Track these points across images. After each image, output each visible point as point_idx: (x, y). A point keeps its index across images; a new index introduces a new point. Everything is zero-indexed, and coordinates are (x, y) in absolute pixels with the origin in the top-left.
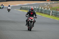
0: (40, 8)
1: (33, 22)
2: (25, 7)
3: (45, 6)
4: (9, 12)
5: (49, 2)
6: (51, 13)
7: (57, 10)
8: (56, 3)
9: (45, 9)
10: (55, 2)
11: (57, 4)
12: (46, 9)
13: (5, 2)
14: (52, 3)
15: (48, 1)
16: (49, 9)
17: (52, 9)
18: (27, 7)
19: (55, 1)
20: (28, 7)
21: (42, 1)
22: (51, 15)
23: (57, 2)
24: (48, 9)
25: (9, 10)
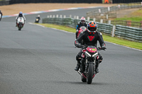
0: (89, 18)
1: (97, 60)
2: (54, 17)
3: (100, 14)
4: (20, 30)
5: (109, 6)
6: (114, 30)
7: (127, 23)
8: (125, 8)
9: (99, 21)
10: (123, 5)
11: (126, 10)
12: (102, 21)
13: (6, 5)
14: (116, 8)
15: (107, 3)
16: (110, 22)
17: (115, 21)
18: (57, 16)
19: (122, 2)
20: (61, 17)
21: (92, 4)
22: (113, 35)
23: (126, 5)
24: (107, 22)
25: (20, 26)
